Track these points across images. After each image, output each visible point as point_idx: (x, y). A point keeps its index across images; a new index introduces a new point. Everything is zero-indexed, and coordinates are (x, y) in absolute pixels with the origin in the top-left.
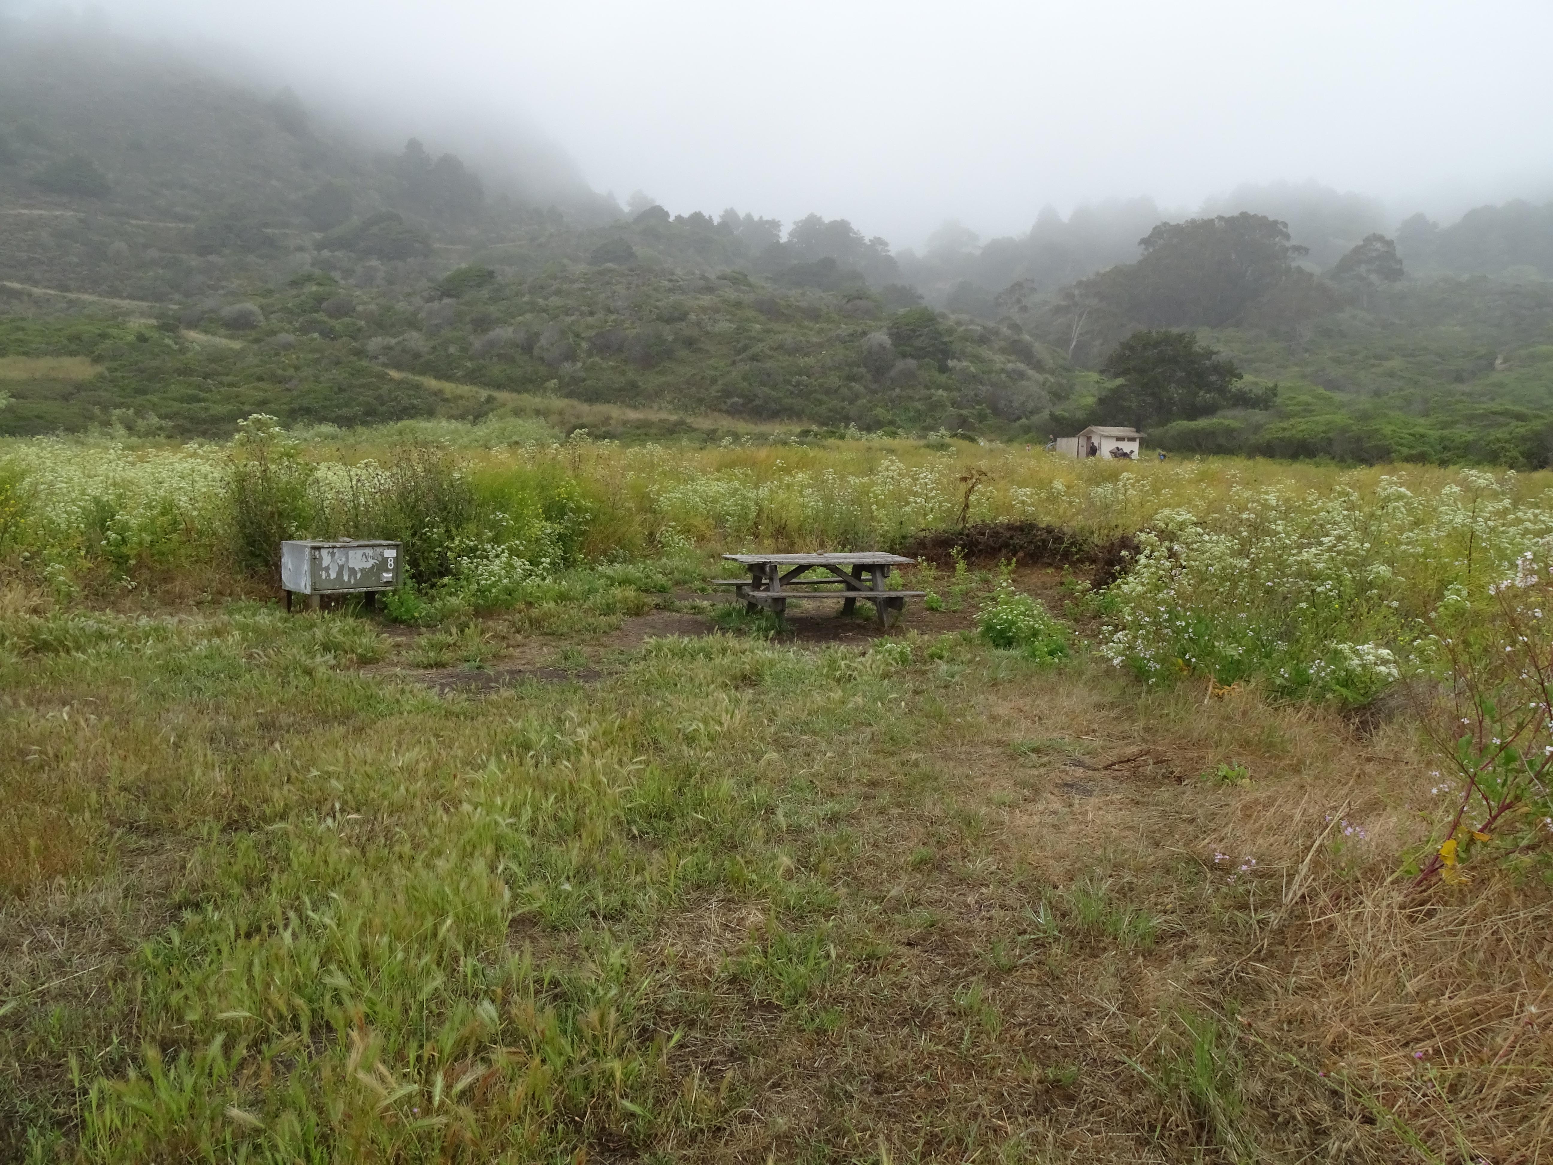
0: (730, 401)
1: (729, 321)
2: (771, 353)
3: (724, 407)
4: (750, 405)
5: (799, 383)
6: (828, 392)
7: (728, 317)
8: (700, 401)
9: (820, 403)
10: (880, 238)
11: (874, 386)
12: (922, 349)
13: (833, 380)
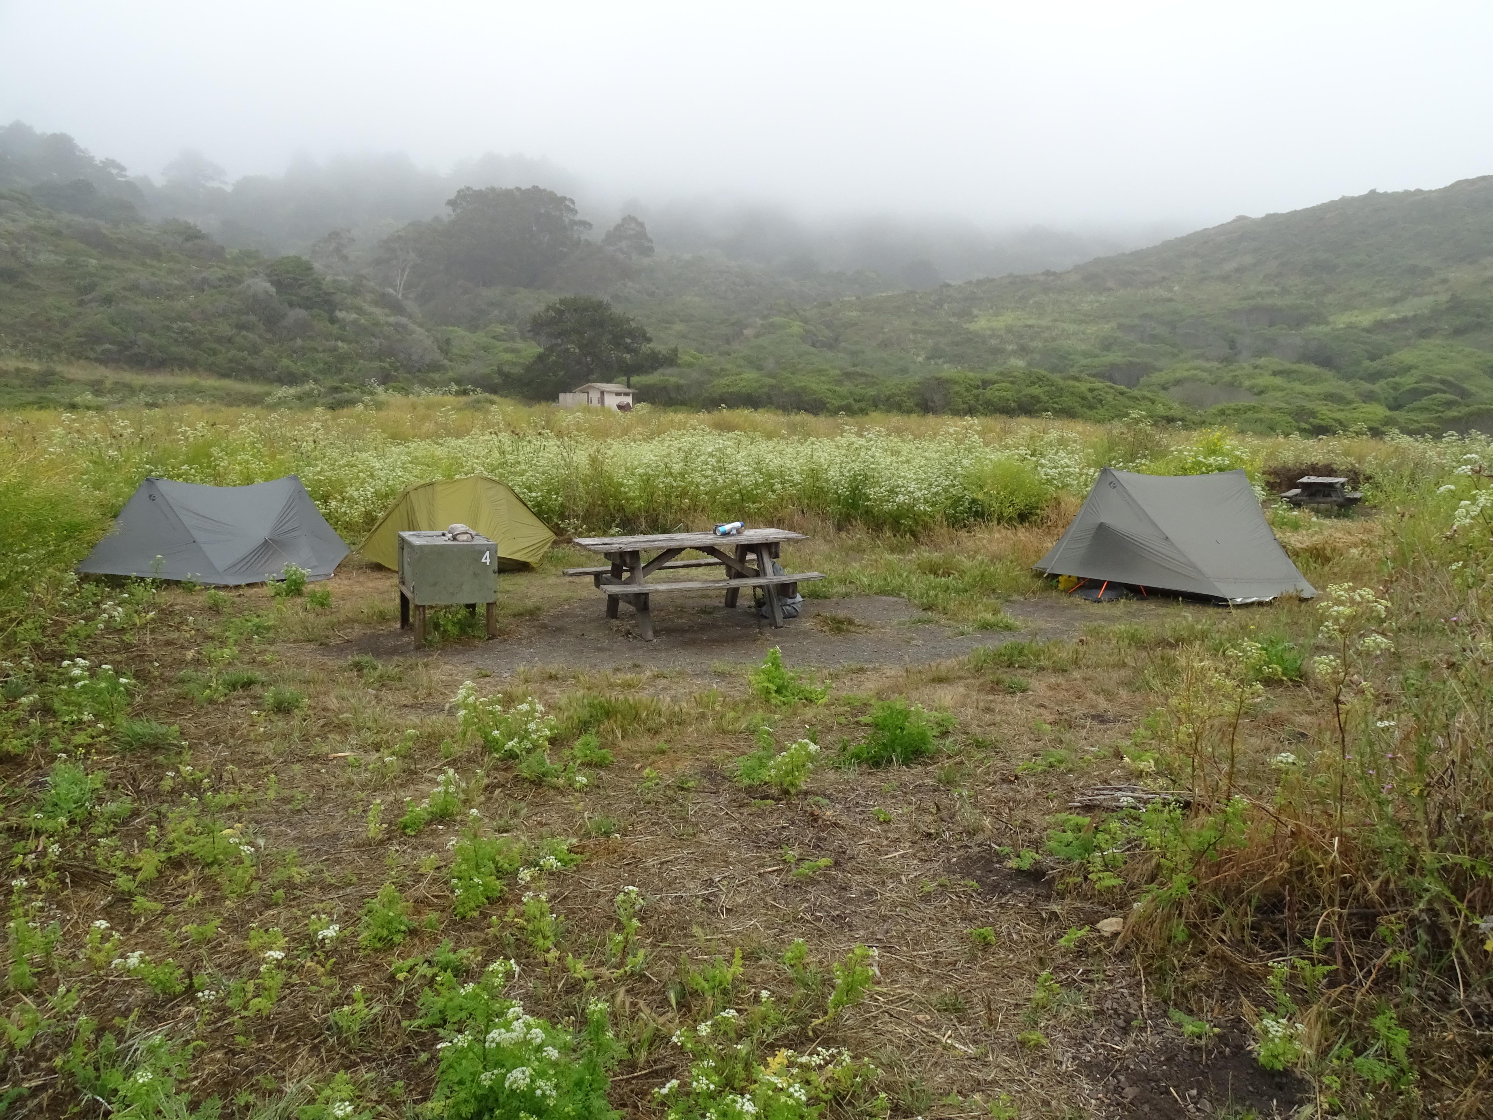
0: (99, 349)
1: (52, 252)
2: (127, 294)
3: (93, 355)
4: (127, 353)
5: (182, 331)
6: (219, 340)
7: (51, 248)
8: (57, 347)
9: (215, 352)
10: (113, 161)
11: (269, 336)
12: (308, 298)
13: (225, 329)
